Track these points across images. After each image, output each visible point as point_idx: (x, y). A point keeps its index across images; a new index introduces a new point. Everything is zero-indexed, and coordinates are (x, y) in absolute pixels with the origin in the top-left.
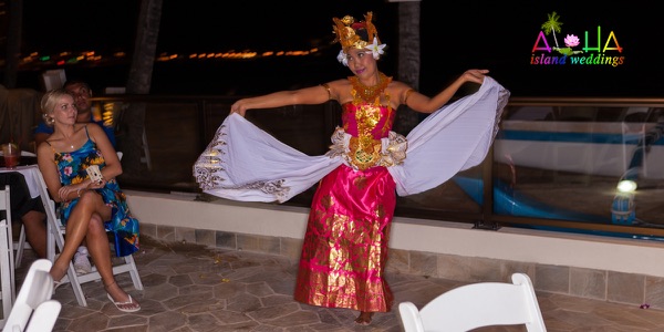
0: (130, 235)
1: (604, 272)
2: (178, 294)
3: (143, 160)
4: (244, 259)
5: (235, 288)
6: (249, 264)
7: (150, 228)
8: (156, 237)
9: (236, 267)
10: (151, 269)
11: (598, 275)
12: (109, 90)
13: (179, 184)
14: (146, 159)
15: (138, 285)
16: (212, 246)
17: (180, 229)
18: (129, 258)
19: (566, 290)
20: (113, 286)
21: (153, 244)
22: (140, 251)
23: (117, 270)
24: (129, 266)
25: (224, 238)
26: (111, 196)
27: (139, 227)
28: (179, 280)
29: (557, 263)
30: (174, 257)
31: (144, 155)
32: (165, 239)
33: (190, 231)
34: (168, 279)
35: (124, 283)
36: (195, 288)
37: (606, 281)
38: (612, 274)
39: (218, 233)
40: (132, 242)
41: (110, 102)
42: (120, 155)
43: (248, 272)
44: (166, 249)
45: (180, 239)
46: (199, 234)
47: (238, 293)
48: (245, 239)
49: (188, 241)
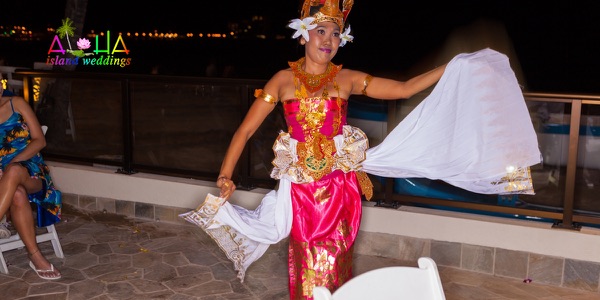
0: (53, 207)
1: (493, 249)
2: (98, 263)
3: (68, 132)
4: (161, 229)
5: (152, 257)
6: (166, 234)
7: (73, 197)
8: (78, 206)
9: (154, 237)
10: (72, 238)
11: (487, 252)
12: (38, 65)
13: (101, 157)
14: (71, 131)
15: (59, 253)
16: (132, 216)
17: (101, 199)
18: (52, 228)
19: (458, 265)
20: (36, 254)
21: (76, 213)
22: (63, 220)
23: (40, 239)
24: (52, 235)
25: (143, 209)
26: (36, 169)
27: (62, 196)
28: (99, 249)
29: (450, 239)
30: (96, 227)
31: (69, 128)
32: (87, 209)
33: (111, 201)
34: (88, 247)
35: (46, 251)
36: (114, 257)
37: (494, 256)
38: (499, 251)
39: (138, 204)
40: (54, 213)
41: (37, 76)
42: (45, 129)
43: (165, 242)
44: (87, 218)
45: (101, 210)
46: (120, 204)
47: (155, 262)
48: (163, 210)
49: (109, 211)
